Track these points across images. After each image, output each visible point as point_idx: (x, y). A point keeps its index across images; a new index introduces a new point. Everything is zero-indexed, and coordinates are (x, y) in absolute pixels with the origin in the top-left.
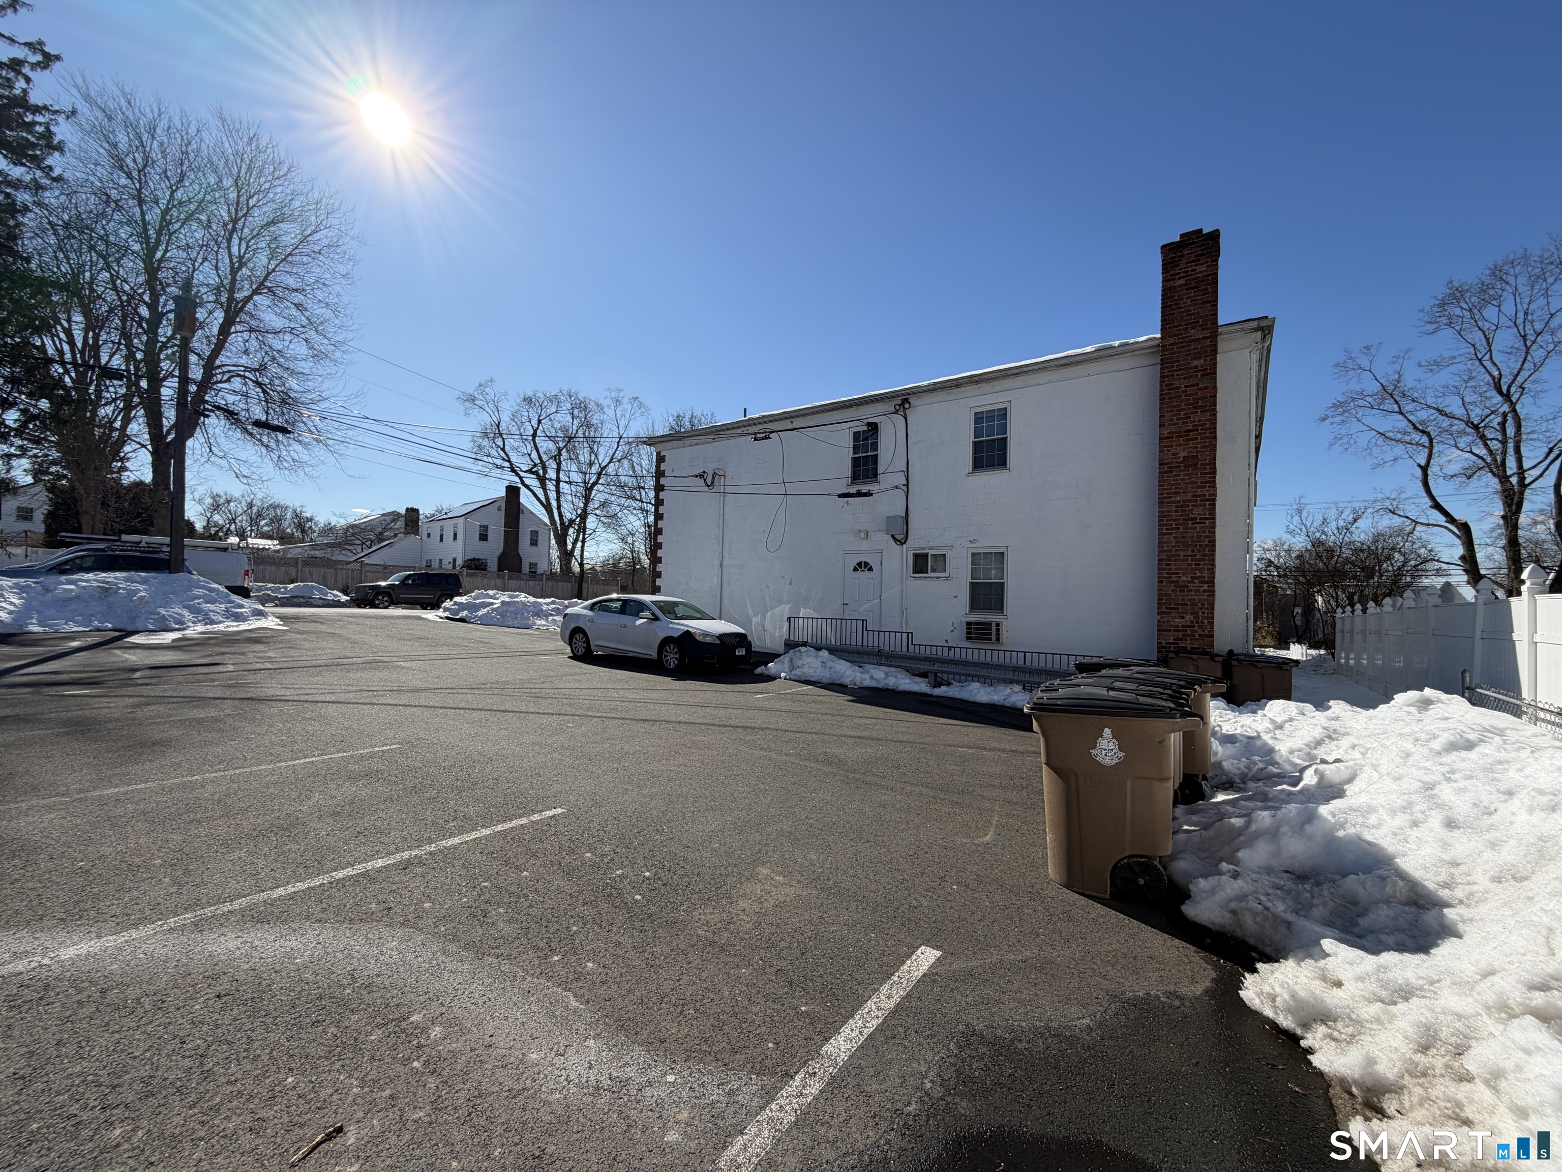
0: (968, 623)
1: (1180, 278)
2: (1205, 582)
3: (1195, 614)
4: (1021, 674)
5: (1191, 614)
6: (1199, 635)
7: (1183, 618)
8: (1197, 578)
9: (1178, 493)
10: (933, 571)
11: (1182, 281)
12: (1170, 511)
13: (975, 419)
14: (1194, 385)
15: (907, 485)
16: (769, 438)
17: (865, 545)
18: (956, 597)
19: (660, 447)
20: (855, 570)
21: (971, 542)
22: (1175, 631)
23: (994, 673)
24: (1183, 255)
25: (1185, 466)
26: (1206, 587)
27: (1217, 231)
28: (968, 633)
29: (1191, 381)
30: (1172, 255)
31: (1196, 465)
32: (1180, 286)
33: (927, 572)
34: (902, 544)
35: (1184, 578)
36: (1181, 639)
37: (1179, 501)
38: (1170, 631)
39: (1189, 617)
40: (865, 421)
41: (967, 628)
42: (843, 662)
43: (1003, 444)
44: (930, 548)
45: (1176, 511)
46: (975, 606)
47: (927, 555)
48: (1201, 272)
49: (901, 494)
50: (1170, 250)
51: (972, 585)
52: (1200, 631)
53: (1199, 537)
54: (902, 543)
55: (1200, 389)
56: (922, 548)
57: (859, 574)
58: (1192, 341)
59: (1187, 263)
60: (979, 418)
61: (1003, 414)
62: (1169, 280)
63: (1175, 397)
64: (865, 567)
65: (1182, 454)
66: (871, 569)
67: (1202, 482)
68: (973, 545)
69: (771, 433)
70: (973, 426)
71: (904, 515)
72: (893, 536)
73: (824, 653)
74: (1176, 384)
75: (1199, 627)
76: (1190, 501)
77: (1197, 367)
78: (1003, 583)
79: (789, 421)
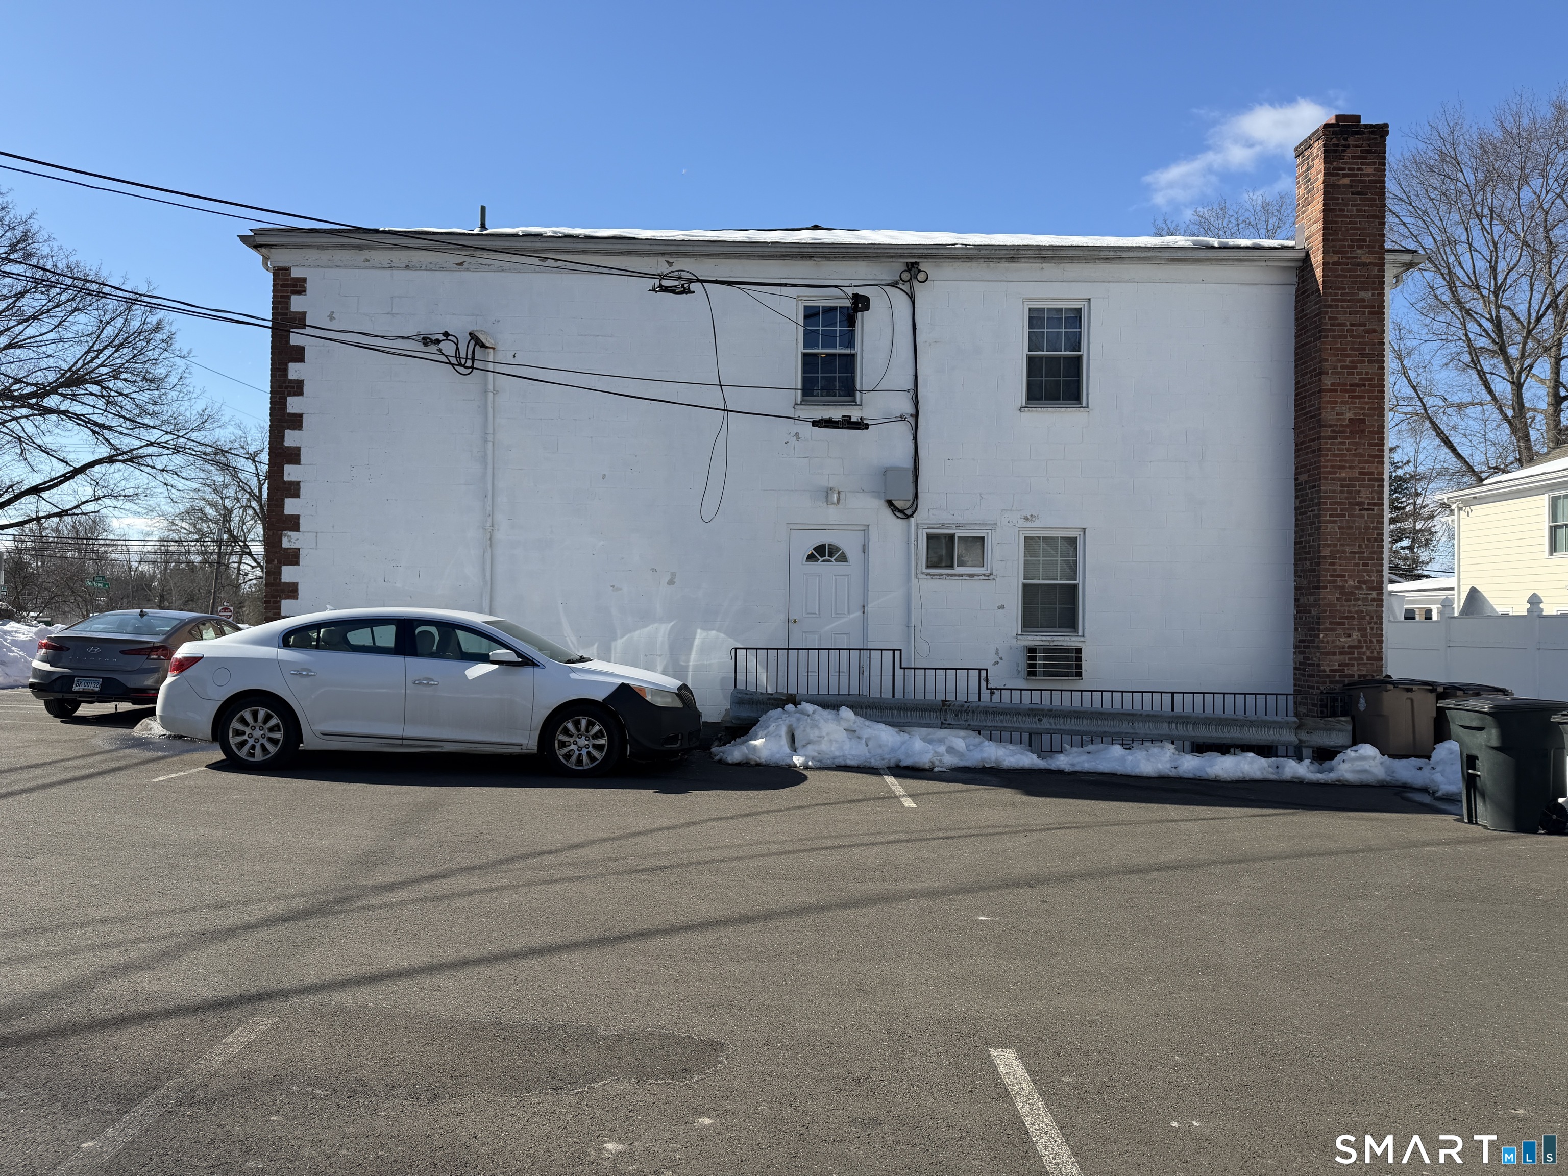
0: (1032, 650)
1: (1345, 175)
2: (1373, 589)
3: (1362, 630)
4: (1180, 727)
5: (1359, 630)
6: (1369, 659)
7: (1349, 636)
8: (1365, 582)
9: (1343, 467)
10: (961, 564)
11: (1346, 181)
12: (1334, 491)
13: (1030, 318)
14: (1360, 325)
15: (916, 416)
16: (687, 291)
17: (833, 515)
18: (1002, 607)
19: (282, 258)
20: (811, 557)
21: (1026, 519)
22: (1341, 653)
23: (1142, 728)
24: (1348, 146)
25: (1351, 432)
26: (1374, 594)
27: (1386, 125)
28: (1030, 666)
29: (1356, 319)
30: (1334, 141)
31: (1363, 431)
32: (1344, 186)
33: (951, 566)
34: (908, 517)
35: (1351, 583)
36: (1347, 665)
37: (1344, 479)
38: (1334, 654)
39: (1356, 635)
40: (850, 291)
41: (1030, 658)
42: (882, 726)
43: (1075, 365)
44: (958, 526)
45: (1342, 492)
46: (1029, 621)
47: (952, 537)
48: (1368, 175)
49: (903, 430)
50: (1334, 133)
51: (1027, 589)
52: (1368, 653)
53: (1367, 528)
54: (905, 514)
55: (1368, 331)
56: (944, 526)
57: (819, 567)
58: (1358, 265)
59: (1353, 157)
60: (1036, 318)
61: (1075, 317)
62: (1332, 175)
63: (1340, 337)
64: (830, 555)
65: (1348, 415)
66: (843, 558)
67: (1370, 456)
68: (1029, 524)
69: (692, 281)
70: (1026, 330)
71: (909, 464)
72: (890, 503)
73: (846, 713)
74: (1341, 318)
75: (1368, 648)
76: (1357, 479)
77: (1363, 300)
78: (1075, 587)
79: (662, 260)
